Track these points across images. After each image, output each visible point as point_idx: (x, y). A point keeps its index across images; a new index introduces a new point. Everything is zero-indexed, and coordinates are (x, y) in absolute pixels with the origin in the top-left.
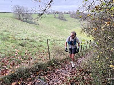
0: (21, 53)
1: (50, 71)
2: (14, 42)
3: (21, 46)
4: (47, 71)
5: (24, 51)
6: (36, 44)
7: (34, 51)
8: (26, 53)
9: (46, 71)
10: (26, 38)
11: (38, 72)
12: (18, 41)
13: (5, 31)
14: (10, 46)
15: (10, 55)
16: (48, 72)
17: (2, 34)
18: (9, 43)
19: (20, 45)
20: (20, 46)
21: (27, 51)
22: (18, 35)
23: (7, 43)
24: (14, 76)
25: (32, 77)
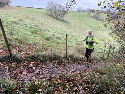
1: (64, 63)
2: (41, 36)
4: (62, 62)
5: (47, 44)
6: (60, 41)
8: (48, 46)
9: (60, 62)
10: (53, 34)
12: (45, 35)
13: (35, 26)
14: (37, 38)
17: (32, 28)
20: (45, 40)
25: (47, 62)
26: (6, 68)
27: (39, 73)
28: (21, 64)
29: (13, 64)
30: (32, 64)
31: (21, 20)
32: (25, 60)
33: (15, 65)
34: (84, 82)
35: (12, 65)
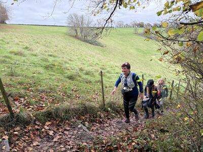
0: (66, 88)
1: (101, 118)
2: (61, 73)
3: (70, 79)
4: (96, 117)
5: (70, 86)
6: (92, 78)
7: (86, 88)
8: (73, 90)
9: (94, 117)
10: (80, 67)
11: (83, 116)
12: (67, 71)
13: (51, 56)
14: (54, 77)
15: (51, 89)
16: (98, 119)
17: (46, 60)
18: (53, 73)
19: (68, 77)
20: (67, 79)
21: (75, 87)
22: (68, 63)
23: (50, 73)
24: (50, 115)
25: (72, 120)
26: (4, 139)
27: (59, 141)
28: (30, 128)
29: (15, 129)
30: (48, 126)
31: (26, 48)
32: (35, 121)
33: (19, 131)
34: (134, 149)
35: (15, 131)
